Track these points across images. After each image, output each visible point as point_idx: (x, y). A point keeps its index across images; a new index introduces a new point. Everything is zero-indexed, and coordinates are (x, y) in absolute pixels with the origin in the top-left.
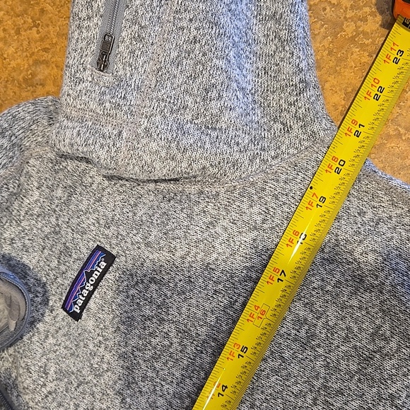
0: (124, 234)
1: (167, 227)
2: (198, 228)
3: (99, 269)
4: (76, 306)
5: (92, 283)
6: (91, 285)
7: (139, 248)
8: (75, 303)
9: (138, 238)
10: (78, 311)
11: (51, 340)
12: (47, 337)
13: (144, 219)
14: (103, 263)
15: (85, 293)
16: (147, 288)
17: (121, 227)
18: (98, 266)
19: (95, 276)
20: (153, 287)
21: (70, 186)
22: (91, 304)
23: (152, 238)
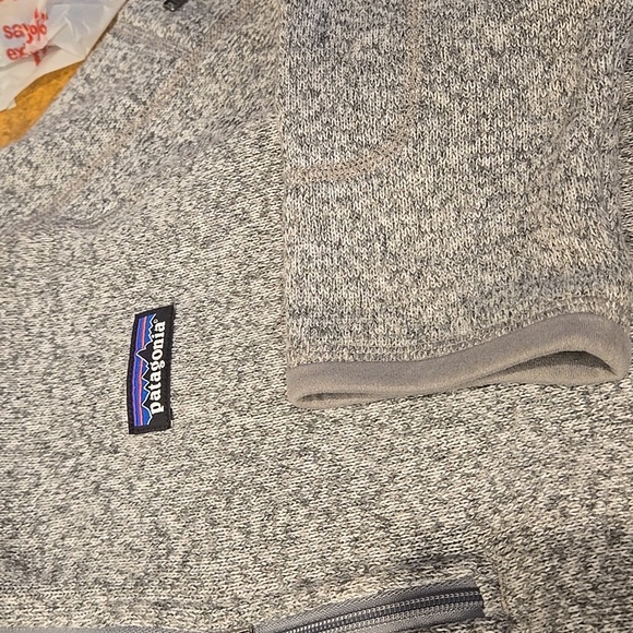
0: (161, 264)
1: (212, 197)
2: (250, 159)
3: (157, 336)
4: (152, 406)
5: (160, 357)
6: (159, 361)
7: (196, 261)
8: (149, 403)
9: (185, 250)
10: (161, 409)
11: (141, 485)
12: (131, 488)
13: (171, 221)
14: (158, 325)
15: (156, 377)
16: (248, 295)
17: (149, 263)
18: (154, 332)
19: (158, 347)
20: (256, 285)
21: (48, 284)
22: (176, 384)
23: (204, 231)
